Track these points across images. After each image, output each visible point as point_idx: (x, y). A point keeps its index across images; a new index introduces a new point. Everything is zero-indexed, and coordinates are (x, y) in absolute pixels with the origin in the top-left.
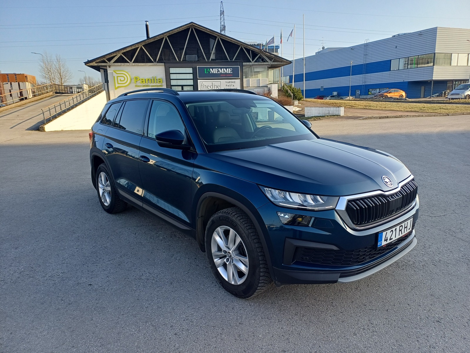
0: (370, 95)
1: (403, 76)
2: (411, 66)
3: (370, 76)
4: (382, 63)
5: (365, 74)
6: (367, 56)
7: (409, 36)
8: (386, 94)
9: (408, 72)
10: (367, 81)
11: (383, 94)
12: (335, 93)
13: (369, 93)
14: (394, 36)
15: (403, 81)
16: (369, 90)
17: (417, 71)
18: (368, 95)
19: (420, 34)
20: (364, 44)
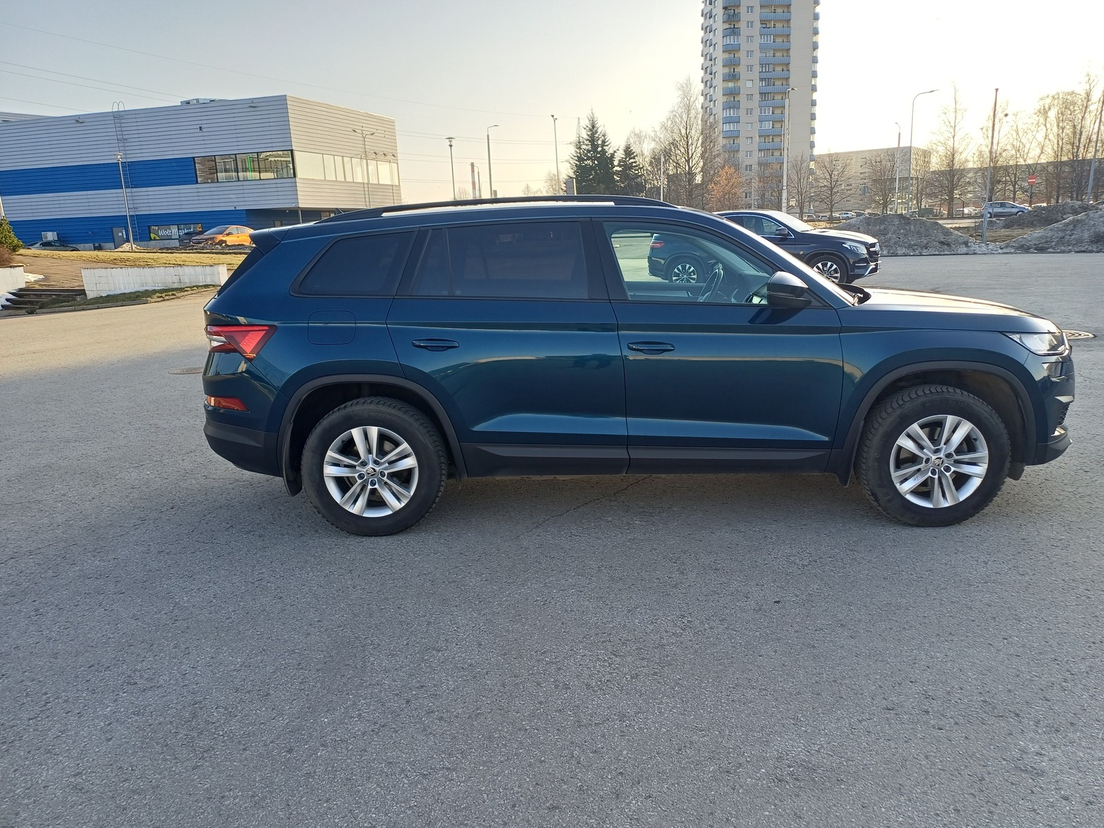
0: (155, 239)
1: (232, 196)
2: (245, 173)
3: (146, 193)
4: (174, 164)
5: (132, 188)
6: (126, 145)
7: (227, 108)
8: (220, 237)
9: (241, 188)
10: (138, 205)
11: (213, 238)
12: (51, 236)
13: (153, 236)
14: (188, 103)
15: (234, 209)
16: (149, 227)
17: (262, 186)
18: (152, 242)
19: (252, 105)
20: (112, 112)
